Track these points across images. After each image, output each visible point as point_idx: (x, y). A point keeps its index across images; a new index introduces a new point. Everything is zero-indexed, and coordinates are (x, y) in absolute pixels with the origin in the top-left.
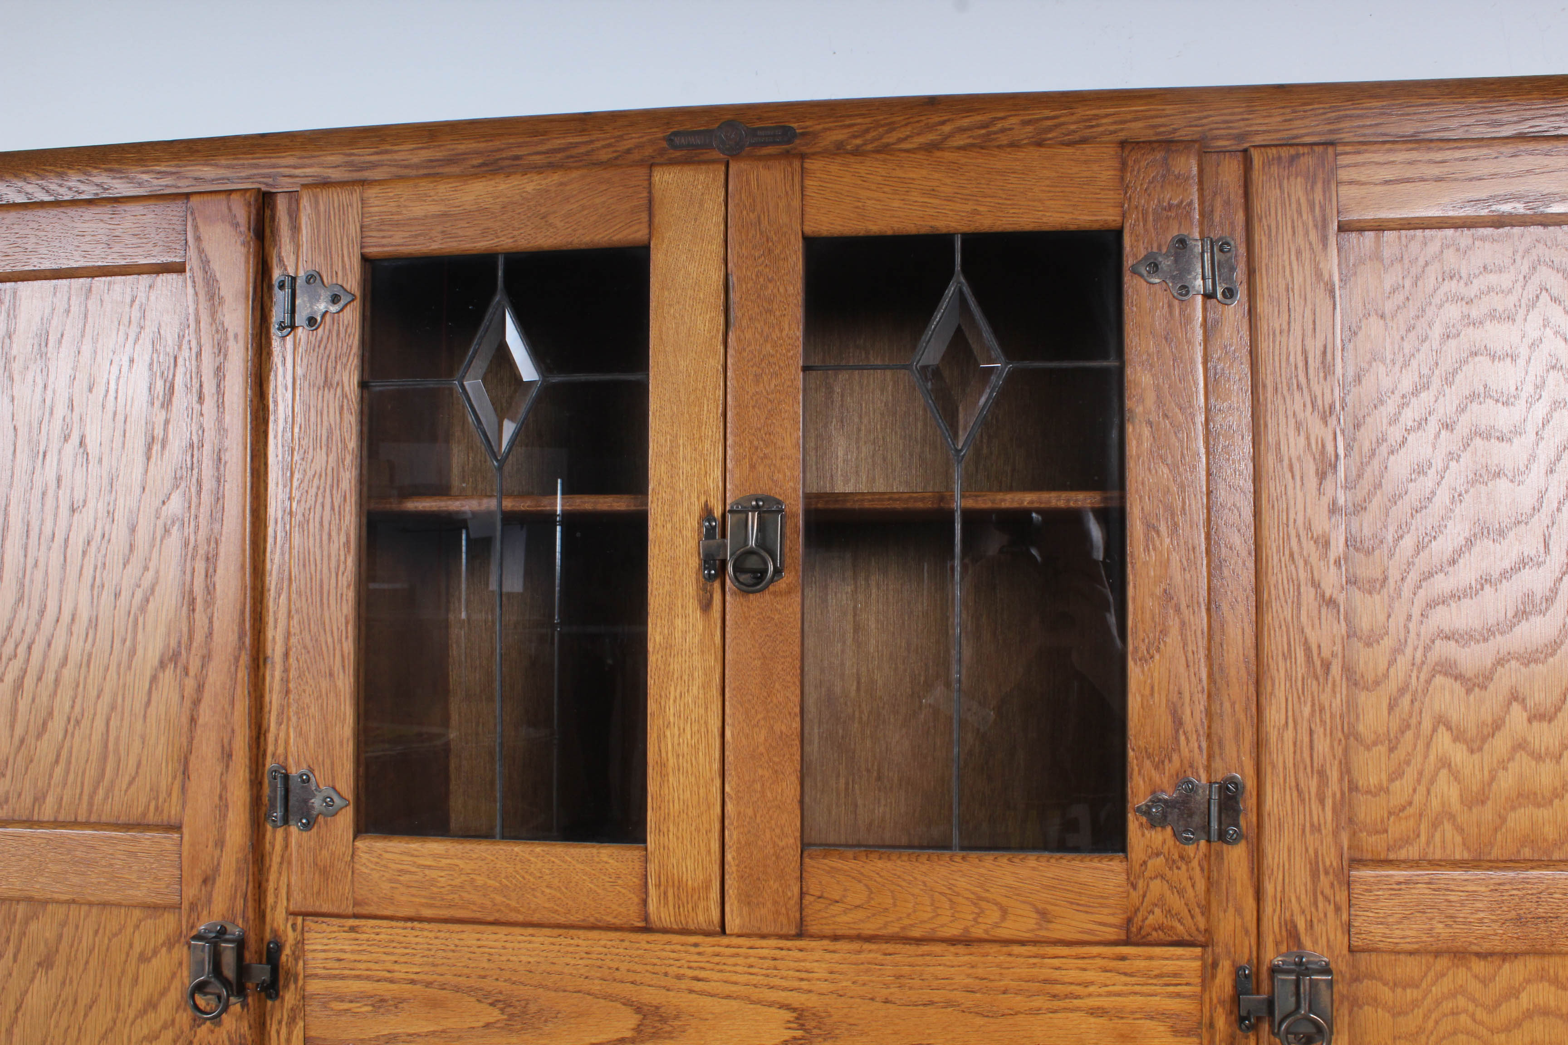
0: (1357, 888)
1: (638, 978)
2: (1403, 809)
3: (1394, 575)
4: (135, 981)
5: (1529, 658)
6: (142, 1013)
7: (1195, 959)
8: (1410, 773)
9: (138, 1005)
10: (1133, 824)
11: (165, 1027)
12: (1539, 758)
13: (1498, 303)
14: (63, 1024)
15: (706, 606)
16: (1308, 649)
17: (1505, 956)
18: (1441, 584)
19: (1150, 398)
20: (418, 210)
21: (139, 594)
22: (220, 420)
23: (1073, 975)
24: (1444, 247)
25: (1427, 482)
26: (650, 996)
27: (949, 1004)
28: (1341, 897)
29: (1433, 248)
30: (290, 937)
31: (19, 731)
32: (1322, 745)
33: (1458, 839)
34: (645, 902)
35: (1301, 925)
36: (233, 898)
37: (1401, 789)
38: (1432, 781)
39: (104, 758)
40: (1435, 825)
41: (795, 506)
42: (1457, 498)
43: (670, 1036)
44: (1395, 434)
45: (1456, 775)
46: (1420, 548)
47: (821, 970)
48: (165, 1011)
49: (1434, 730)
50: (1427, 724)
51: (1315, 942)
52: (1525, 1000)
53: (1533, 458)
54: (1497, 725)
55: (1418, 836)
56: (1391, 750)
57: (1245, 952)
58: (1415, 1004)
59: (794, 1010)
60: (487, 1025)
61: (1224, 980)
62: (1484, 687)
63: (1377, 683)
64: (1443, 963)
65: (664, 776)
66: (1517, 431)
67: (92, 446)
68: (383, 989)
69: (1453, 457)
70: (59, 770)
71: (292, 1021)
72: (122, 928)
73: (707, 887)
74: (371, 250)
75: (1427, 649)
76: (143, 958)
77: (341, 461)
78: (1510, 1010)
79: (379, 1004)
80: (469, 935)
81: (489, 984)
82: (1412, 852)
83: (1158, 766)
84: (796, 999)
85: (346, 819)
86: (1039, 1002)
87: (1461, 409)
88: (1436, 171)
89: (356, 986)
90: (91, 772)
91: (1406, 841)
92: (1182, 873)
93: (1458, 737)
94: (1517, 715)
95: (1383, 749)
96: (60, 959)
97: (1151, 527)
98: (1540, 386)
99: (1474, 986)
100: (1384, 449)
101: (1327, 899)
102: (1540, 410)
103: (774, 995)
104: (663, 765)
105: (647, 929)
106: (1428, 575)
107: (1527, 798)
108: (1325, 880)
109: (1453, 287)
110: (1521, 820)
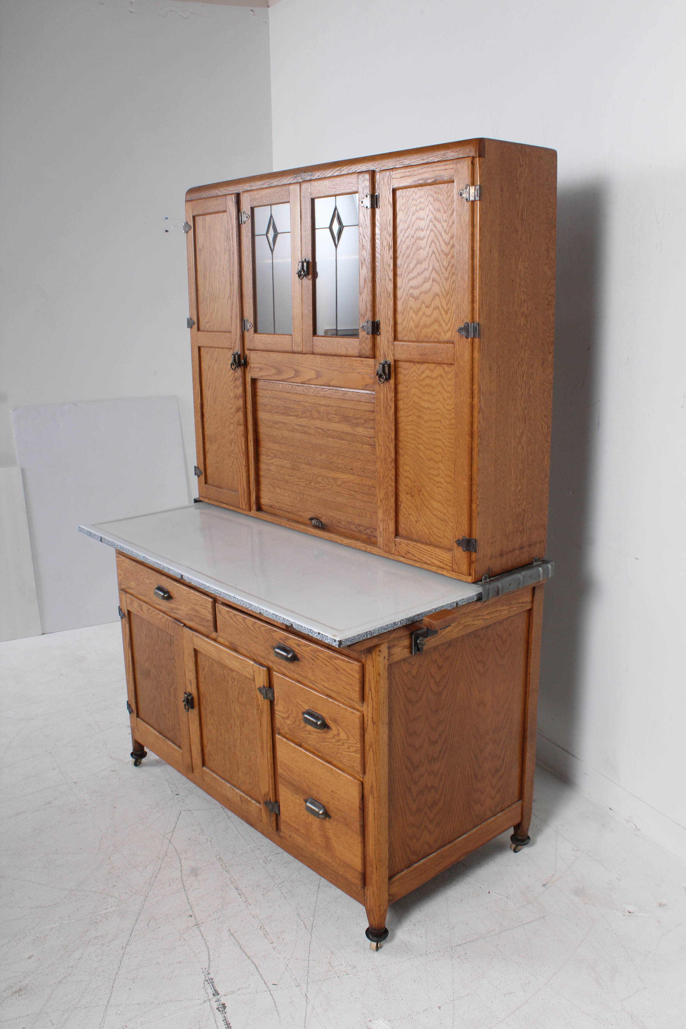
0: (395, 346)
1: (294, 364)
2: (405, 328)
5: (426, 293)
7: (372, 362)
8: (406, 320)
12: (427, 317)
14: (219, 373)
15: (299, 282)
16: (387, 291)
17: (422, 363)
18: (411, 275)
20: (258, 196)
23: (352, 363)
24: (413, 192)
25: (409, 250)
26: (296, 368)
28: (392, 348)
29: (411, 193)
30: (248, 355)
32: (390, 313)
33: (414, 336)
34: (292, 347)
35: (386, 355)
36: (239, 347)
37: (405, 324)
38: (409, 322)
39: (222, 318)
40: (410, 332)
42: (414, 254)
46: (408, 267)
49: (410, 309)
50: (408, 309)
51: (388, 358)
52: (425, 375)
53: (427, 244)
54: (420, 309)
55: (407, 335)
56: (403, 315)
57: (383, 360)
58: (407, 374)
59: (316, 371)
60: (275, 374)
61: (379, 364)
62: (418, 300)
63: (400, 299)
64: (411, 364)
65: (294, 319)
66: (424, 238)
69: (413, 244)
71: (249, 371)
73: (300, 343)
75: (409, 290)
77: (249, 253)
81: (275, 365)
82: (406, 339)
83: (364, 318)
84: (316, 368)
85: (253, 329)
87: (415, 233)
88: (408, 173)
89: (257, 365)
90: (221, 321)
91: (406, 336)
93: (414, 312)
94: (423, 307)
96: (218, 360)
98: (428, 226)
99: (417, 370)
101: (390, 348)
104: (294, 317)
105: (294, 352)
106: (409, 273)
107: (425, 326)
108: (390, 344)
109: (414, 202)
110: (424, 331)
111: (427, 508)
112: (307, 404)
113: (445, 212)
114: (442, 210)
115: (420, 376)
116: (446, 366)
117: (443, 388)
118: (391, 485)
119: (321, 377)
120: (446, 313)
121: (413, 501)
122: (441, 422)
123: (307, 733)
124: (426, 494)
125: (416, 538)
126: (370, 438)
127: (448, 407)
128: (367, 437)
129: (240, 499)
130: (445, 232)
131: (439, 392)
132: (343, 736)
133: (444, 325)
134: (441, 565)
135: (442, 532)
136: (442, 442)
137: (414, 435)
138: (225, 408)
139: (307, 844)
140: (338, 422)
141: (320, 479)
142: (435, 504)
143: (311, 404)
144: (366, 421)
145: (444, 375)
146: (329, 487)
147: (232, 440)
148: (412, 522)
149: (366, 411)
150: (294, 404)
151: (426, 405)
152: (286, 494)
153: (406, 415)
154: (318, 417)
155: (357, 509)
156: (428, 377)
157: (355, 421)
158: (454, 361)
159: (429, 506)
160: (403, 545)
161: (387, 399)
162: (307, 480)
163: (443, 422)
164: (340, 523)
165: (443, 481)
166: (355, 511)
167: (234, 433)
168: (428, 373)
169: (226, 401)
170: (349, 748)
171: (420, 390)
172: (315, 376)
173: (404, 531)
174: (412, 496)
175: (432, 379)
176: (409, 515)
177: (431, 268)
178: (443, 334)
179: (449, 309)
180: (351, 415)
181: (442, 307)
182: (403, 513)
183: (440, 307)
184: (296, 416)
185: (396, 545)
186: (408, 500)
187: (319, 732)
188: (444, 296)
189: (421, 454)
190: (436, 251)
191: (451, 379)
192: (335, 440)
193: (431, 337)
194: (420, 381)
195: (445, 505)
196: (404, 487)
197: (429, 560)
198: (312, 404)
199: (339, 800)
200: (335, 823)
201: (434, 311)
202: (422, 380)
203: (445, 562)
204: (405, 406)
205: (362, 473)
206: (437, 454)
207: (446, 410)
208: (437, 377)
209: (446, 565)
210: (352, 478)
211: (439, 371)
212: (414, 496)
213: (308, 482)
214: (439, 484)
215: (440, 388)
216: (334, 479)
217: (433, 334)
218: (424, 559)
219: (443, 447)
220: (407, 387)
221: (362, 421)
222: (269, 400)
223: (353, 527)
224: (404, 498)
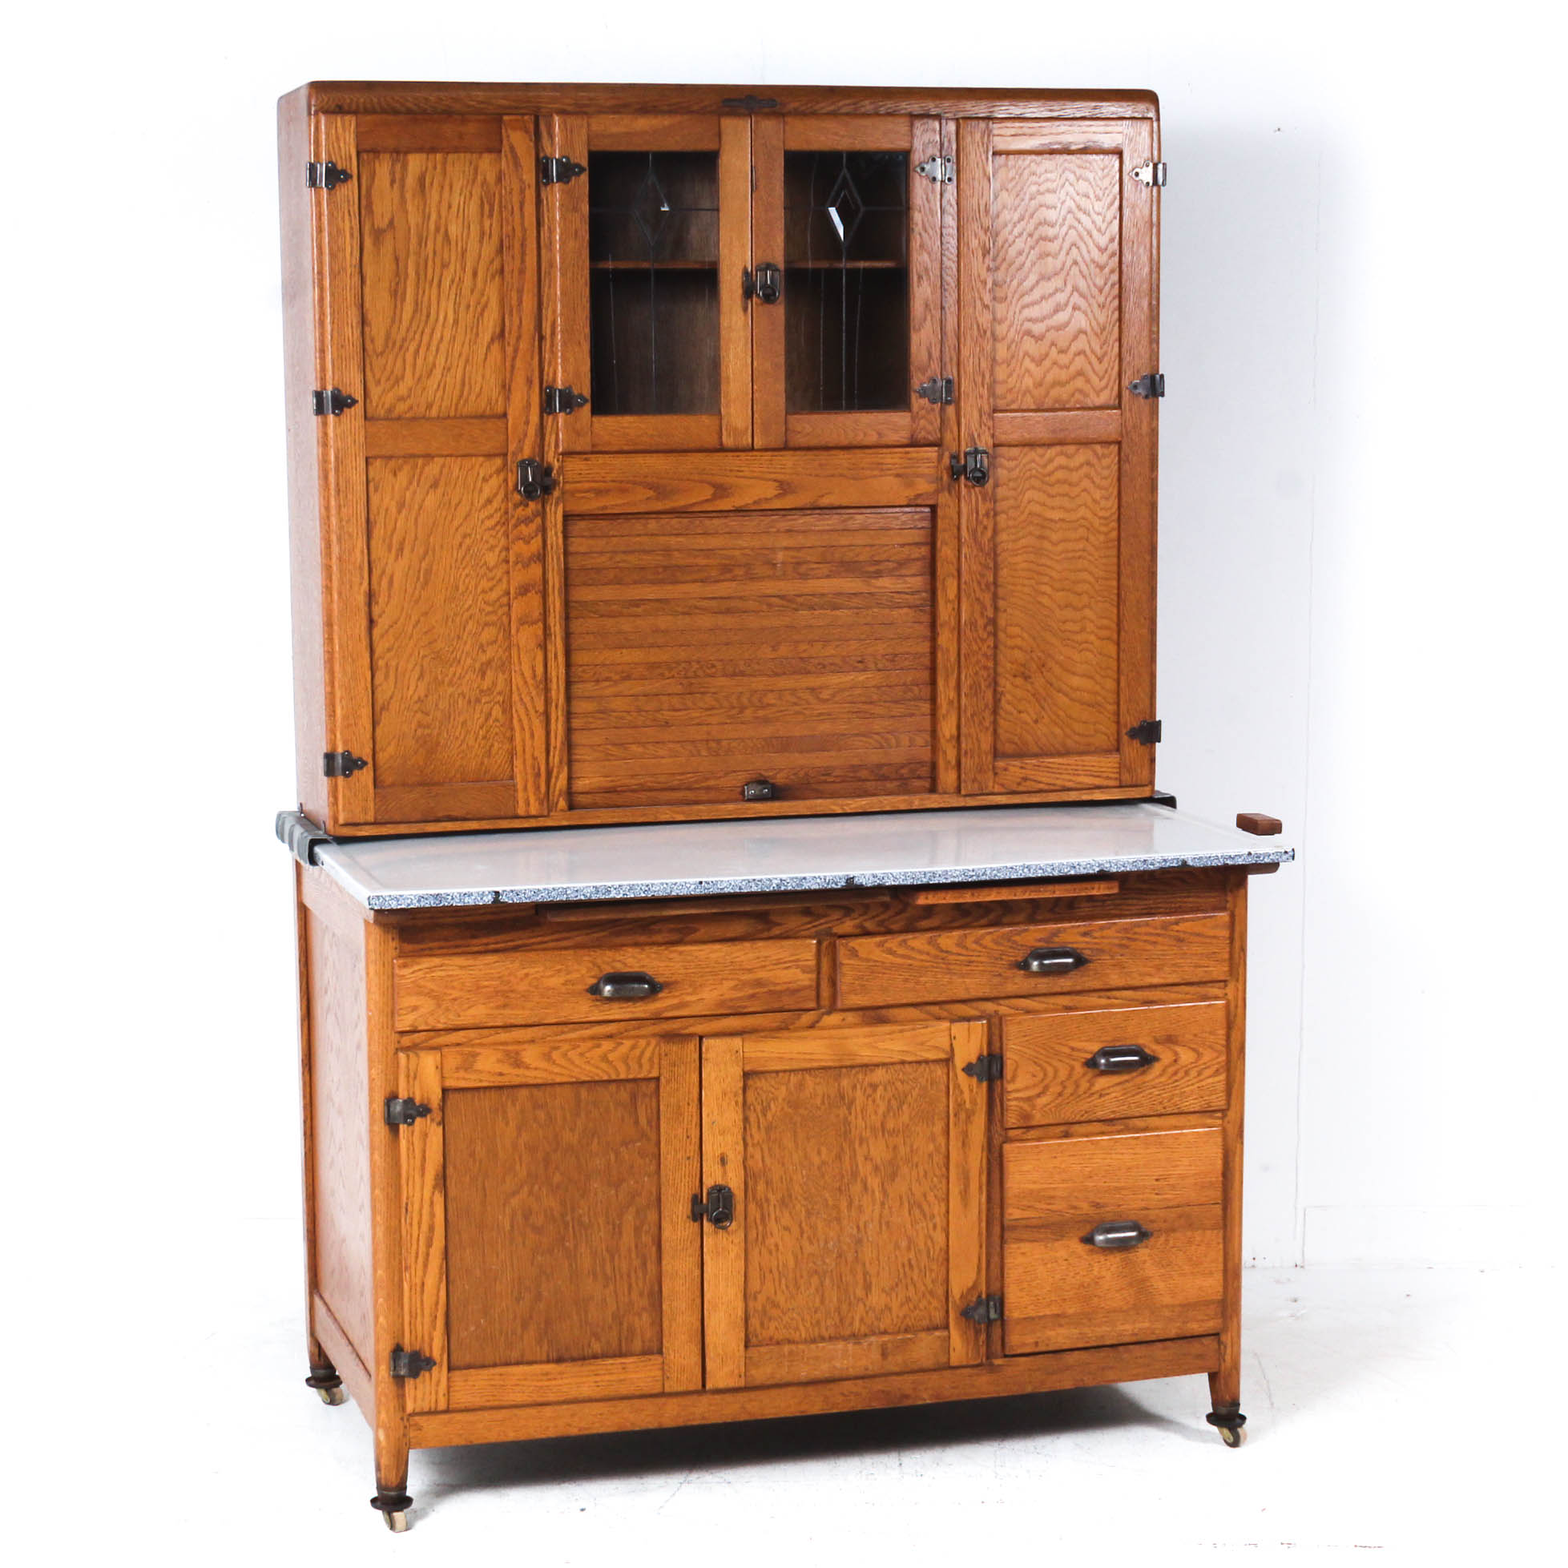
0: (996, 421)
1: (714, 472)
2: (1012, 389)
3: (1010, 295)
4: (481, 491)
5: (1058, 328)
6: (484, 506)
7: (936, 451)
8: (1015, 375)
9: (482, 501)
10: (914, 397)
11: (496, 511)
12: (1061, 367)
13: (1049, 185)
14: (444, 513)
15: (745, 310)
16: (977, 324)
17: (1050, 445)
18: (1027, 299)
19: (920, 225)
20: (615, 130)
21: (479, 309)
22: (522, 224)
23: (889, 461)
24: (1031, 162)
25: (1022, 258)
26: (718, 480)
27: (841, 475)
28: (990, 424)
29: (1027, 162)
30: (556, 465)
31: (417, 375)
32: (984, 365)
33: (1032, 400)
34: (721, 438)
35: (975, 435)
36: (533, 448)
37: (1012, 381)
38: (1023, 378)
39: (463, 384)
40: (1024, 394)
41: (781, 266)
42: (1033, 264)
43: (727, 497)
44: (1011, 238)
45: (1031, 375)
46: (1020, 284)
47: (790, 464)
48: (495, 504)
49: (1024, 357)
50: (1021, 354)
51: (981, 442)
52: (1055, 464)
53: (1061, 248)
54: (1047, 355)
55: (1018, 399)
56: (1008, 366)
57: (954, 449)
59: (779, 482)
60: (648, 498)
61: (946, 460)
62: (1042, 340)
63: (1003, 339)
64: (1026, 449)
65: (728, 383)
66: (1056, 238)
67: (453, 237)
68: (601, 485)
69: (1032, 248)
70: (439, 394)
71: (557, 504)
72: (472, 467)
73: (747, 429)
74: (593, 149)
75: (1022, 325)
76: (485, 480)
77: (581, 245)
78: (1050, 467)
79: (599, 492)
80: (640, 459)
81: (649, 480)
82: (1014, 406)
83: (924, 374)
84: (780, 477)
85: (587, 408)
86: (876, 473)
87: (1036, 229)
88: (1031, 131)
89: (587, 485)
90: (457, 392)
91: (1013, 402)
92: (931, 416)
93: (1033, 360)
94: (1054, 350)
95: (1005, 366)
96: (442, 483)
97: (920, 277)
98: (1064, 220)
99: (1037, 459)
100: (1007, 245)
101: (985, 425)
102: (1065, 229)
103: (773, 476)
104: (728, 378)
105: (722, 449)
106: (1022, 296)
107: (1057, 383)
108: (984, 418)
109: (1034, 178)
110: (1054, 393)
111: (1059, 691)
112: (737, 553)
113: (1098, 199)
114: (1092, 196)
115: (1045, 466)
116: (1098, 448)
117: (1093, 482)
118: (985, 668)
119: (793, 492)
120: (1100, 360)
121: (1029, 688)
122: (1087, 540)
123: (1096, 1096)
124: (1057, 670)
125: (1036, 750)
126: (912, 593)
127: (1102, 514)
128: (907, 593)
129: (520, 795)
130: (1099, 230)
131: (1085, 490)
132: (1186, 1056)
133: (1095, 379)
134: (1097, 781)
135: (1092, 727)
136: (1091, 573)
137: (1029, 570)
138: (463, 594)
139: (1086, 1330)
140: (828, 577)
141: (771, 699)
142: (1076, 681)
143: (750, 552)
144: (901, 564)
145: (1095, 461)
146: (797, 708)
147: (489, 663)
148: (1026, 723)
149: (903, 545)
150: (696, 557)
151: (1056, 515)
152: (661, 753)
153: (1013, 537)
154: (770, 572)
155: (876, 737)
156: (1061, 467)
157: (872, 569)
158: (1122, 436)
159: (1064, 687)
160: (1011, 768)
161: (977, 513)
162: (734, 708)
163: (1092, 538)
164: (829, 775)
165: (1092, 638)
166: (871, 741)
167: (495, 647)
168: (1062, 460)
169: (467, 576)
170: (1199, 1074)
171: (1044, 492)
172: (776, 492)
173: (1007, 745)
174: (1026, 678)
175: (1071, 470)
176: (1020, 712)
177: (1069, 288)
178: (1092, 395)
179: (1105, 354)
180: (861, 558)
181: (1093, 351)
182: (1007, 712)
183: (1088, 352)
184: (702, 581)
185: (996, 774)
186: (1017, 686)
187: (1127, 1081)
188: (1096, 334)
189: (1045, 600)
190: (1079, 259)
191: (1109, 467)
192: (816, 612)
193: (1068, 401)
194: (1045, 476)
195: (1098, 677)
196: (1009, 665)
197: (1070, 781)
198: (752, 549)
199: (1173, 1187)
200: (1162, 1239)
201: (1077, 358)
202: (1049, 475)
203: (1105, 775)
204: (1011, 523)
205: (887, 664)
206: (1079, 595)
207: (1100, 518)
208: (1081, 466)
209: (1108, 778)
210: (861, 678)
211: (1083, 455)
212: (1030, 677)
213: (734, 712)
214: (1085, 645)
215: (1086, 483)
216: (813, 690)
217: (1073, 395)
218: (1059, 782)
219: (1092, 580)
220: (1015, 489)
221: (891, 565)
222: (611, 559)
223: (863, 774)
224: (1008, 685)
